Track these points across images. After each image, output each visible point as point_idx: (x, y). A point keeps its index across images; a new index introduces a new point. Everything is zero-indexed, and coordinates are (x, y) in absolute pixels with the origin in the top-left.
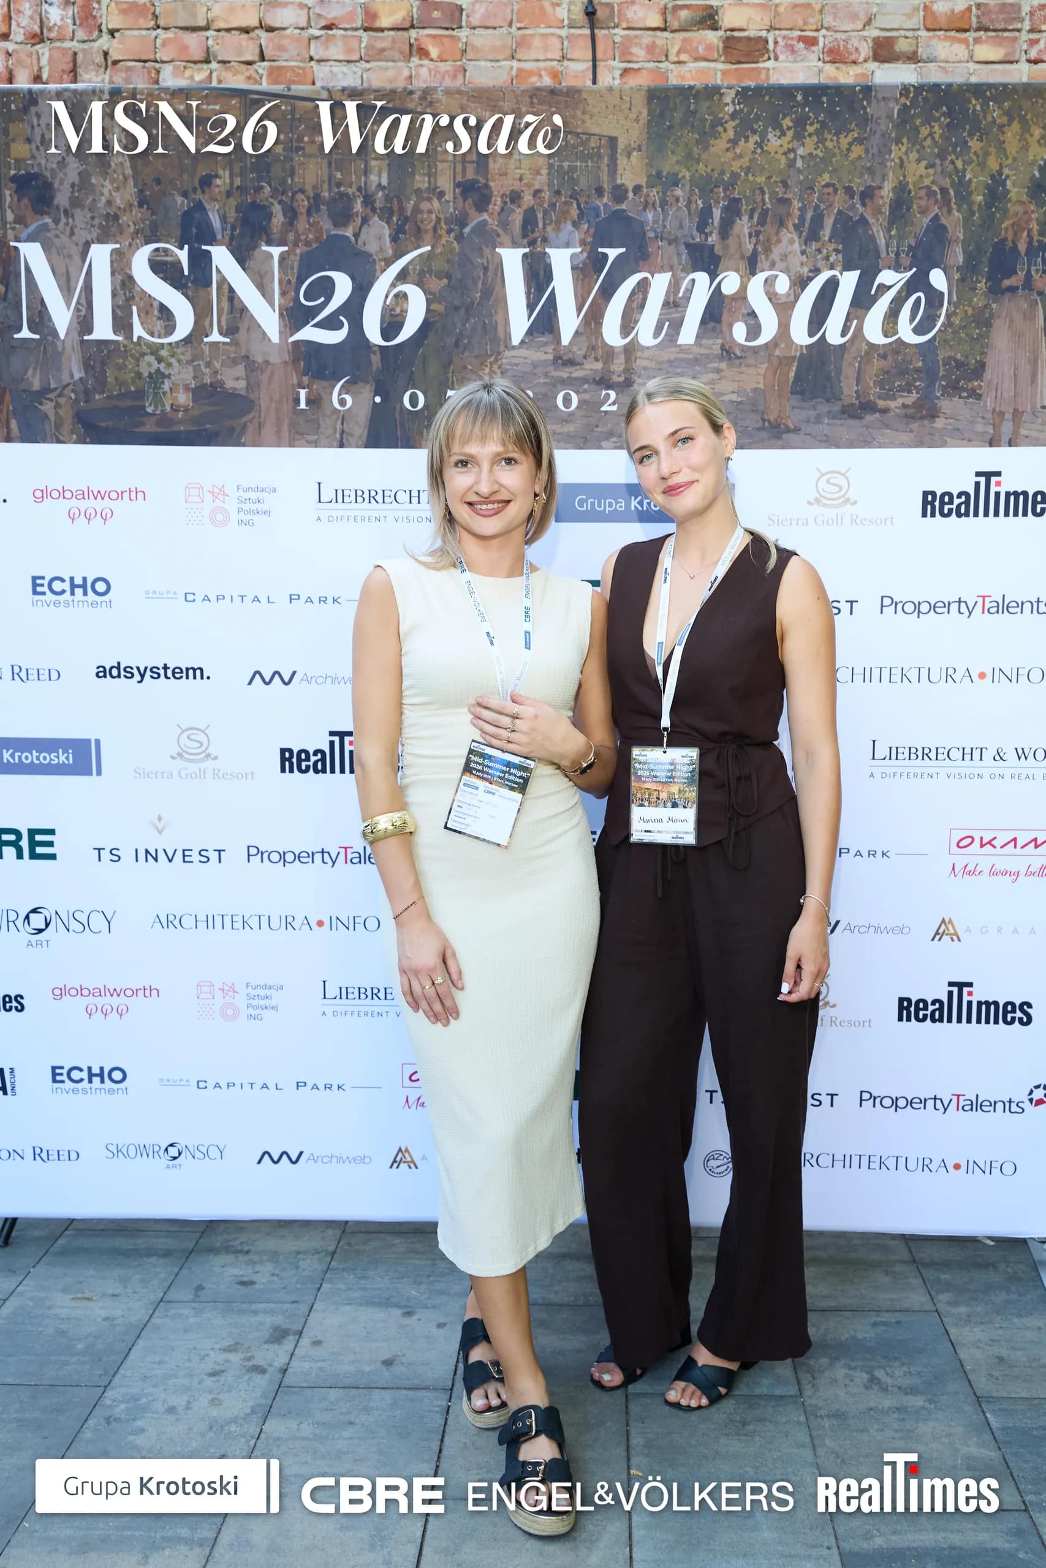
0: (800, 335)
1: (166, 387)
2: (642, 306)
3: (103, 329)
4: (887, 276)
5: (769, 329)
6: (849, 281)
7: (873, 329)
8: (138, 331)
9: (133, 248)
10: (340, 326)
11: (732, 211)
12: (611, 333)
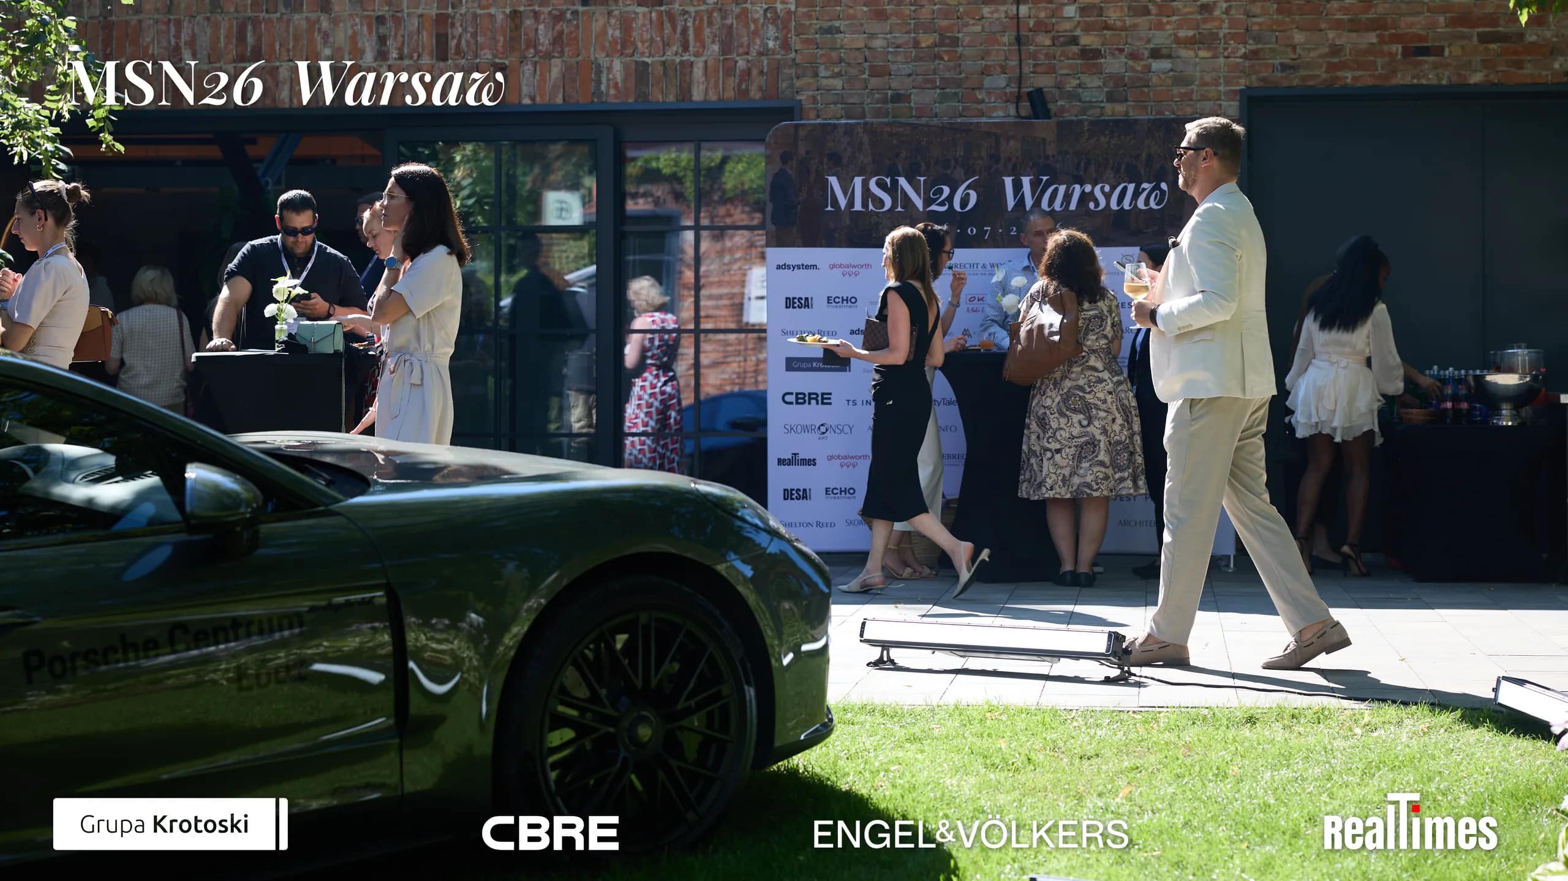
0: (1114, 206)
1: (881, 226)
2: (1055, 198)
3: (858, 207)
4: (1145, 185)
5: (1103, 203)
6: (1131, 187)
7: (1141, 204)
8: (871, 207)
9: (870, 178)
10: (945, 205)
11: (1088, 163)
12: (1044, 205)
